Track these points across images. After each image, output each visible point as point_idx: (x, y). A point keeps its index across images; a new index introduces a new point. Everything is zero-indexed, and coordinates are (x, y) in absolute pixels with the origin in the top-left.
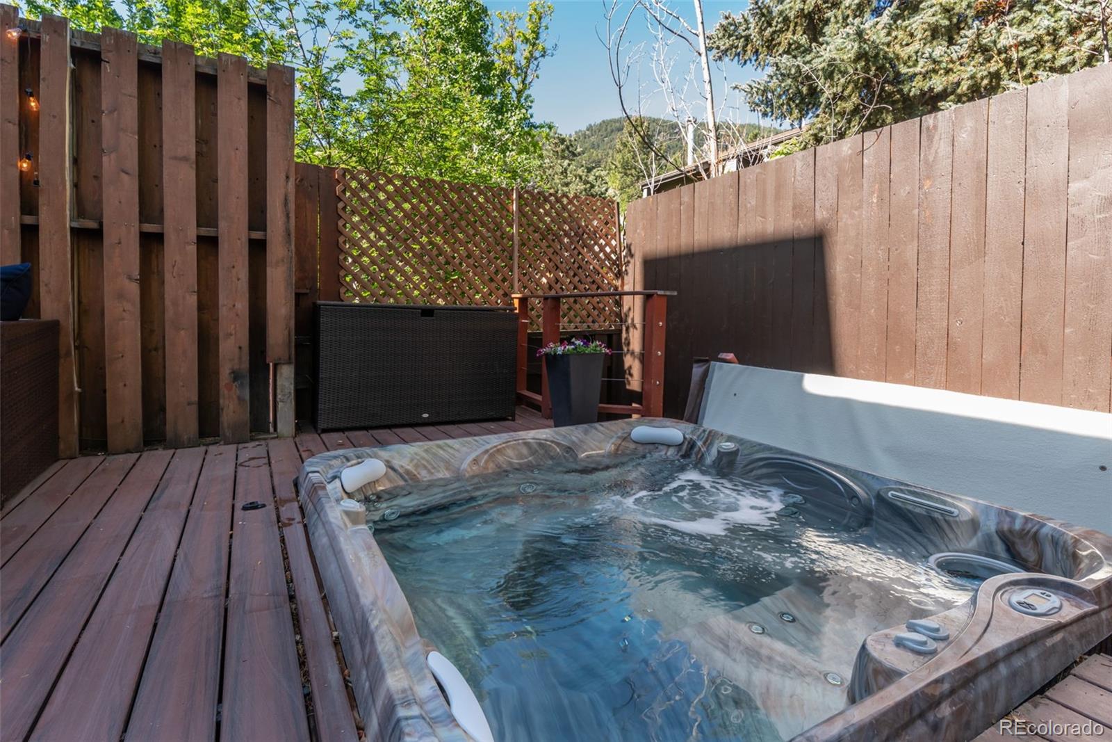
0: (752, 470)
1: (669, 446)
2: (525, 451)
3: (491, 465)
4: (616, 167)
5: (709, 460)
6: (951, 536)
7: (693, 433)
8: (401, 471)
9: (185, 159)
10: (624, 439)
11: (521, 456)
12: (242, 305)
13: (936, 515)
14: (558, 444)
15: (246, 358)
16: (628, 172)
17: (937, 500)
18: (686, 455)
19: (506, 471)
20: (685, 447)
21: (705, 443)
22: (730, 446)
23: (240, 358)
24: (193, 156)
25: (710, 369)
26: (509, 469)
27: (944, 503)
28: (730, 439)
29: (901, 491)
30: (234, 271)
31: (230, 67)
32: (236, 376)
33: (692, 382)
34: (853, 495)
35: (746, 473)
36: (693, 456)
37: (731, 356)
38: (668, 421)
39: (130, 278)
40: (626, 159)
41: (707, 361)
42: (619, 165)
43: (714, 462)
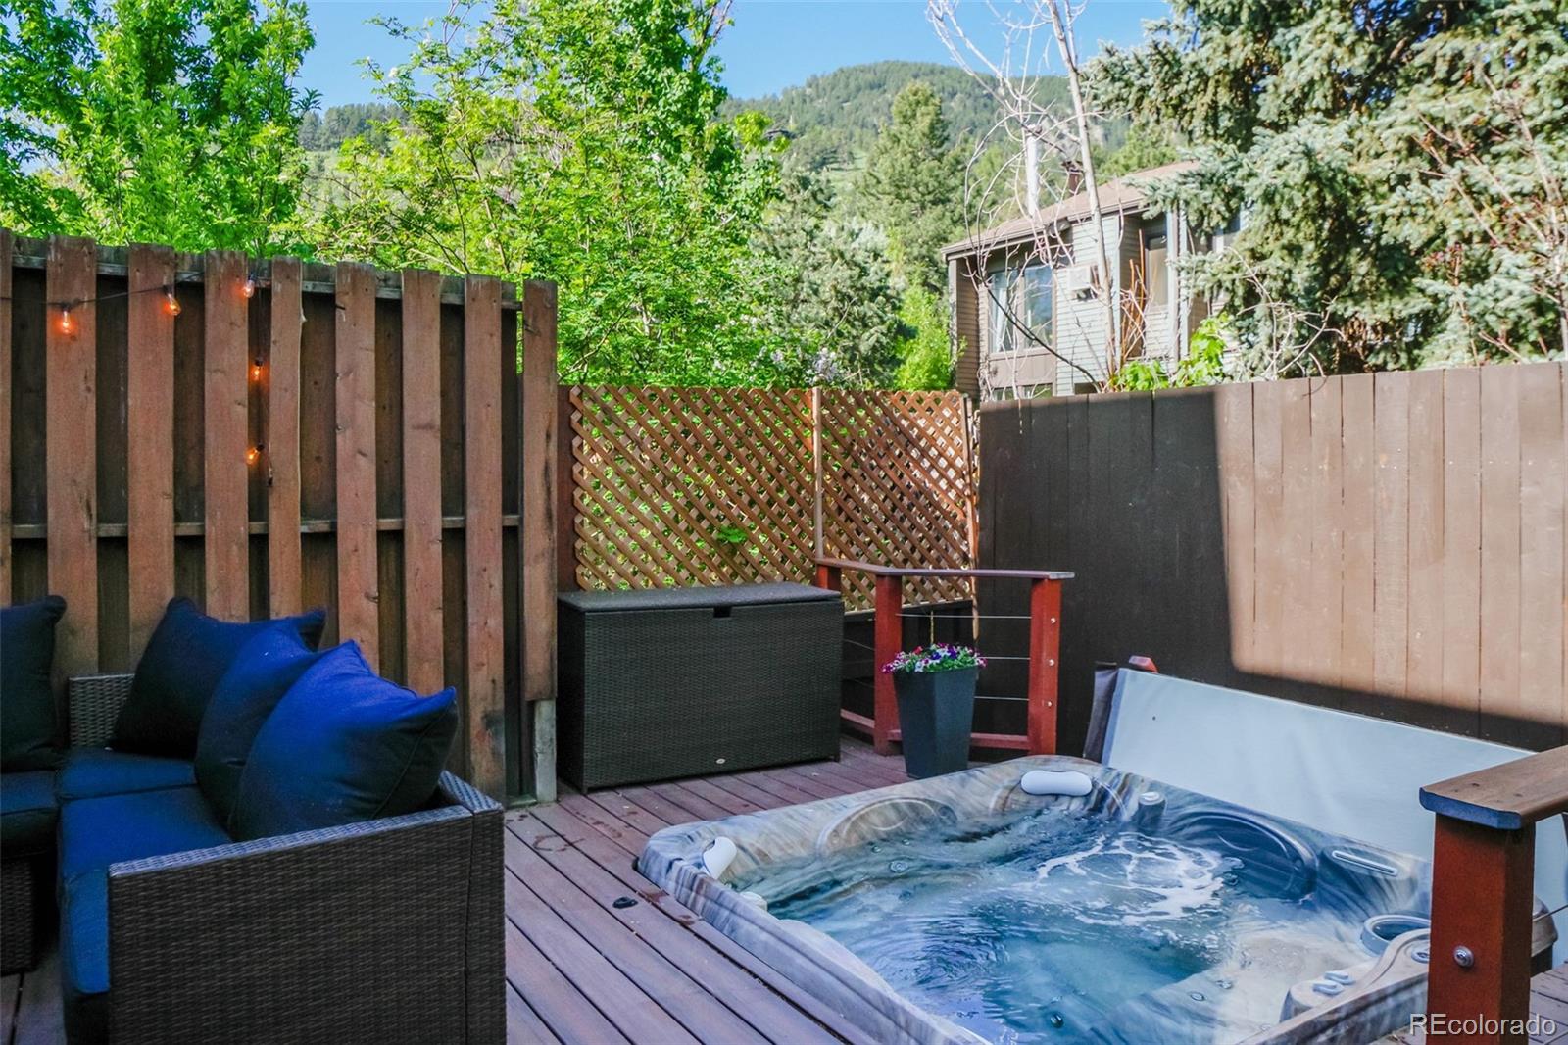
0: (1181, 829)
1: (1073, 797)
2: (892, 815)
3: (854, 837)
4: (879, 182)
5: (1126, 815)
6: (1391, 896)
7: (1103, 777)
8: (750, 850)
9: (429, 427)
10: (1012, 790)
11: (887, 823)
12: (496, 623)
13: (1378, 876)
14: (932, 803)
15: (500, 694)
16: (903, 193)
17: (1378, 859)
18: (1097, 808)
19: (871, 844)
20: (1093, 798)
21: (1120, 792)
22: (1152, 797)
23: (494, 696)
24: (438, 422)
25: (1119, 681)
26: (874, 840)
27: (1385, 861)
28: (1153, 787)
29: (1345, 849)
30: (486, 575)
31: (482, 294)
32: (489, 721)
33: (1095, 698)
34: (1296, 856)
35: (1173, 833)
36: (1105, 810)
37: (1147, 661)
38: (1068, 762)
39: (368, 596)
40: (898, 168)
41: (1114, 668)
42: (882, 178)
43: (1133, 818)
